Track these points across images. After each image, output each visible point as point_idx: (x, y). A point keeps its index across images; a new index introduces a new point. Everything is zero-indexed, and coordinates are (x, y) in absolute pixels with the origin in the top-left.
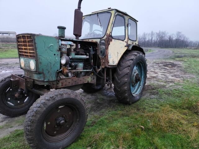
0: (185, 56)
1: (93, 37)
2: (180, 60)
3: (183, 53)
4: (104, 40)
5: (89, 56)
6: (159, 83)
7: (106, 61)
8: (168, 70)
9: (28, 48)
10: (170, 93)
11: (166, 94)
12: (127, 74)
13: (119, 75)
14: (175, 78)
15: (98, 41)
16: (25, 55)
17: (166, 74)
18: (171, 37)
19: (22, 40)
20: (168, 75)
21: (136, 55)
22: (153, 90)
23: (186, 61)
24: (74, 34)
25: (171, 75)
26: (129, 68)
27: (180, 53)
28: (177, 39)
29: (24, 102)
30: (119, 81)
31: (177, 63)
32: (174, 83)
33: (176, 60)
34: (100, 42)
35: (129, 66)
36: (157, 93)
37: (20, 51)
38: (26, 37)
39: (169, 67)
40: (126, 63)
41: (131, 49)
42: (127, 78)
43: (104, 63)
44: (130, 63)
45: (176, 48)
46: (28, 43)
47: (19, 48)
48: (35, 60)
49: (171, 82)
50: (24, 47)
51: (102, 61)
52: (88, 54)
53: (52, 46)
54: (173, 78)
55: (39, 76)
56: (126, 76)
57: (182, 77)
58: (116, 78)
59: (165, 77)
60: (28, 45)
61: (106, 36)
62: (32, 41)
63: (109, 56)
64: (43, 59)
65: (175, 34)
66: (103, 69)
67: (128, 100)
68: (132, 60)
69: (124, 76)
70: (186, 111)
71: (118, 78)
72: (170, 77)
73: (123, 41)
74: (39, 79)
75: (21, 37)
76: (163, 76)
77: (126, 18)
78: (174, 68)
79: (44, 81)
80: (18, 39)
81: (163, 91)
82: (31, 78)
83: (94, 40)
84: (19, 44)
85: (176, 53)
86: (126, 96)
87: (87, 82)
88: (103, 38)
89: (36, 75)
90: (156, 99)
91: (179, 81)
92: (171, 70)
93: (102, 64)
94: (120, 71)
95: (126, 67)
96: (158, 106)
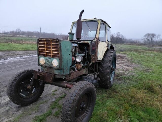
0: (125, 50)
1: (84, 39)
2: (124, 53)
3: (123, 48)
4: (95, 42)
5: (85, 54)
6: (119, 71)
7: (96, 57)
8: (119, 61)
9: (52, 49)
10: (130, 79)
11: (127, 79)
12: (109, 67)
13: (103, 67)
14: (128, 68)
15: (89, 42)
16: (47, 55)
17: (120, 64)
18: (113, 35)
19: (45, 43)
20: (122, 65)
21: (113, 53)
22: (118, 77)
23: (128, 54)
24: (76, 38)
25: (124, 65)
26: (110, 62)
27: (120, 48)
28: (117, 37)
29: (32, 92)
30: (104, 72)
31: (123, 56)
32: (129, 71)
33: (121, 53)
34: (91, 43)
35: (110, 61)
36: (122, 79)
37: (40, 51)
38: (51, 41)
39: (120, 59)
40: (108, 58)
41: (110, 48)
42: (109, 70)
43: (94, 59)
44: (110, 58)
45: (116, 43)
46: (52, 46)
47: (40, 49)
48: (59, 60)
49: (127, 70)
50: (46, 49)
51: (93, 58)
52: (84, 52)
53: (69, 48)
54: (126, 67)
55: (60, 71)
56: (109, 68)
57: (132, 66)
58: (101, 70)
59: (121, 66)
60: (52, 47)
61: (96, 39)
62: (58, 44)
63: (98, 54)
64: (64, 58)
65: (116, 33)
66: (93, 63)
67: (108, 86)
68: (111, 56)
69: (107, 68)
70: (146, 91)
71: (102, 69)
72: (124, 67)
73: (105, 42)
74: (60, 74)
75: (44, 40)
76: (119, 66)
77: (106, 25)
78: (123, 60)
79: (63, 75)
80: (39, 42)
81: (125, 77)
82: (51, 73)
83: (86, 42)
84: (39, 46)
85: (118, 48)
86: (108, 83)
87: (83, 74)
88: (94, 41)
89: (57, 70)
90: (123, 83)
91: (131, 69)
92: (122, 61)
93: (92, 60)
94: (104, 64)
95: (108, 62)
96: (127, 88)
